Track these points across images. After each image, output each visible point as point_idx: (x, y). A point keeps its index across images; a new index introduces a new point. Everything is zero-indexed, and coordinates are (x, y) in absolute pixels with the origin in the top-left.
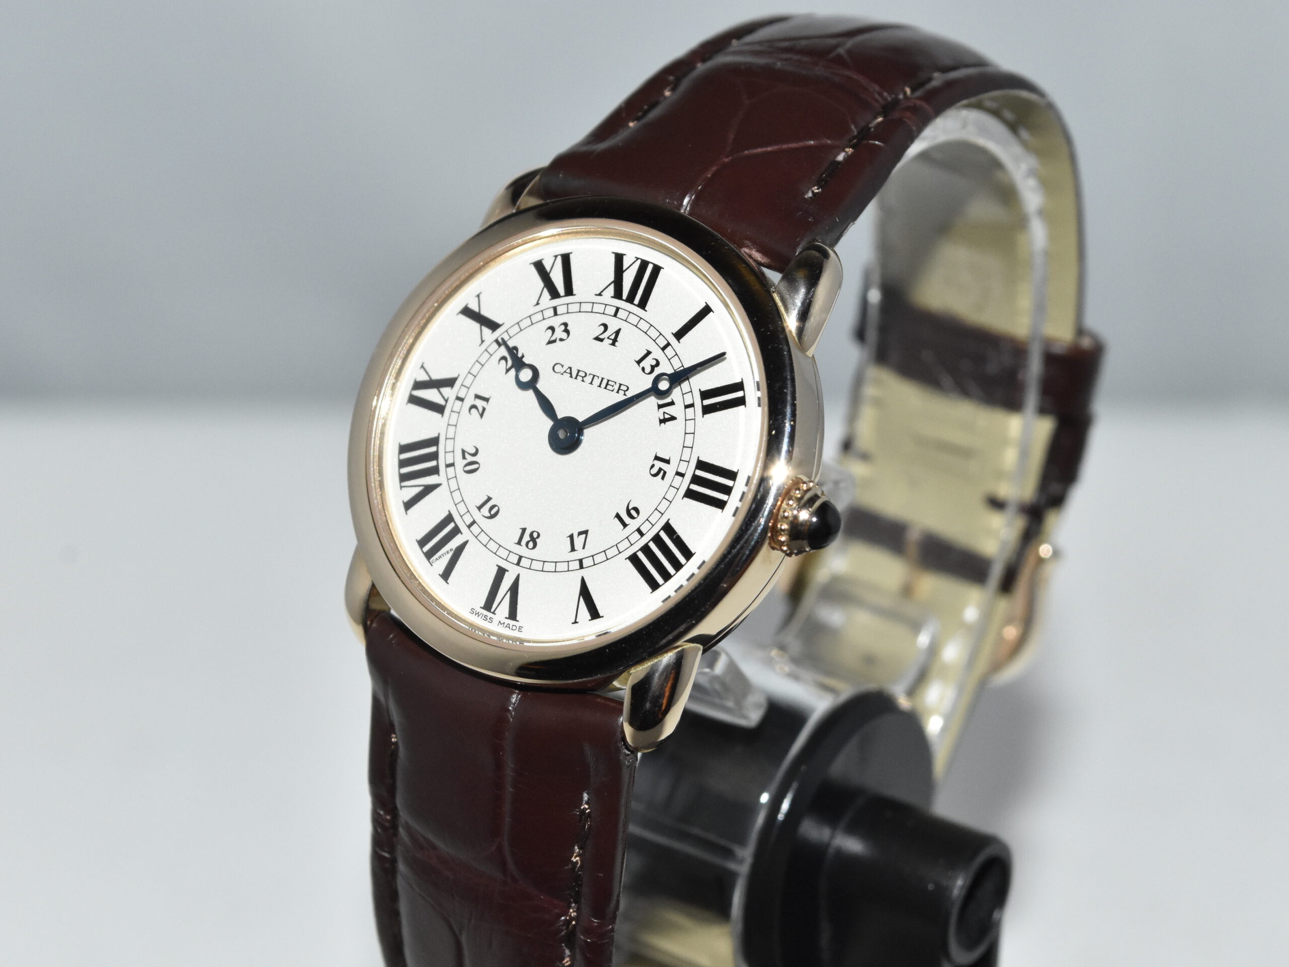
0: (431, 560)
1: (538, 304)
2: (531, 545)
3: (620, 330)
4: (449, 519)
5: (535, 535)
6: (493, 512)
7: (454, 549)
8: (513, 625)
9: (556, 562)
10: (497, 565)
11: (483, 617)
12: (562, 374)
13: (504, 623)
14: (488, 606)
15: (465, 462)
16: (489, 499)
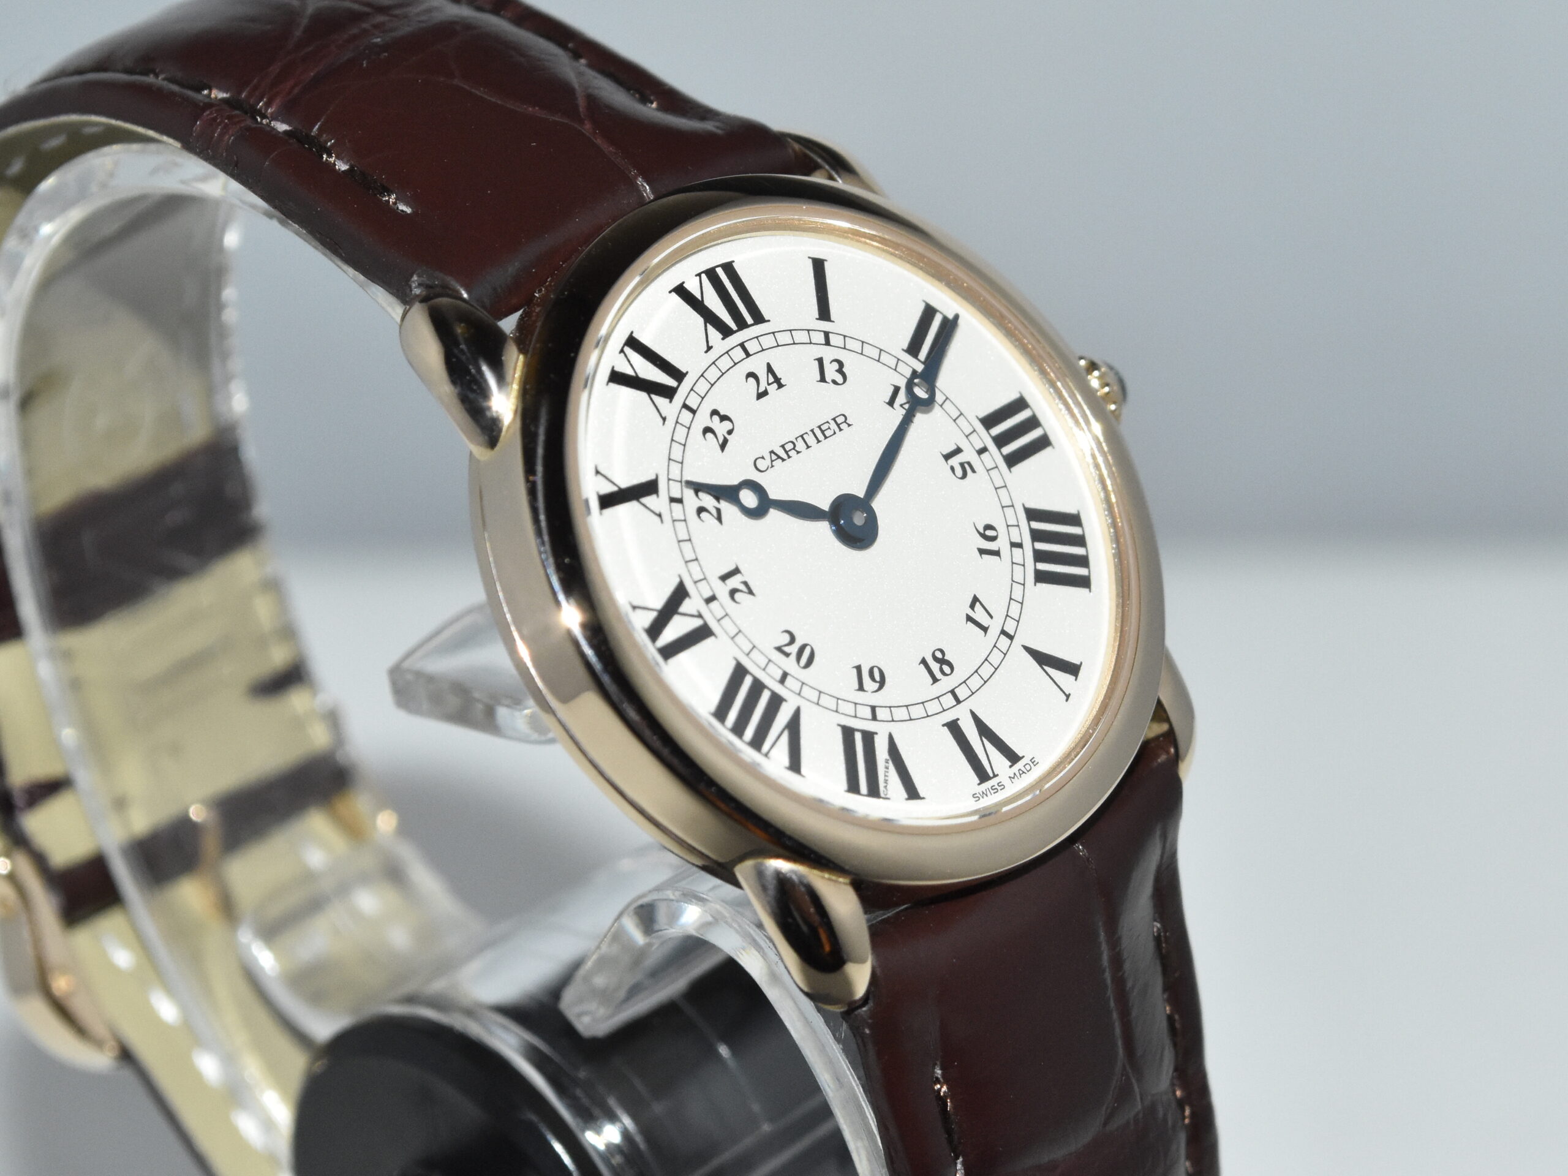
0: (882, 795)
1: (664, 419)
2: (946, 669)
3: (769, 365)
4: (848, 733)
5: (939, 655)
6: (877, 677)
7: (888, 757)
8: (1024, 766)
9: (986, 660)
10: (943, 725)
11: (992, 792)
12: (772, 466)
13: (1015, 774)
14: (983, 775)
15: (793, 657)
16: (859, 668)
